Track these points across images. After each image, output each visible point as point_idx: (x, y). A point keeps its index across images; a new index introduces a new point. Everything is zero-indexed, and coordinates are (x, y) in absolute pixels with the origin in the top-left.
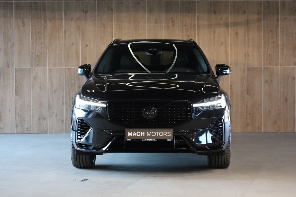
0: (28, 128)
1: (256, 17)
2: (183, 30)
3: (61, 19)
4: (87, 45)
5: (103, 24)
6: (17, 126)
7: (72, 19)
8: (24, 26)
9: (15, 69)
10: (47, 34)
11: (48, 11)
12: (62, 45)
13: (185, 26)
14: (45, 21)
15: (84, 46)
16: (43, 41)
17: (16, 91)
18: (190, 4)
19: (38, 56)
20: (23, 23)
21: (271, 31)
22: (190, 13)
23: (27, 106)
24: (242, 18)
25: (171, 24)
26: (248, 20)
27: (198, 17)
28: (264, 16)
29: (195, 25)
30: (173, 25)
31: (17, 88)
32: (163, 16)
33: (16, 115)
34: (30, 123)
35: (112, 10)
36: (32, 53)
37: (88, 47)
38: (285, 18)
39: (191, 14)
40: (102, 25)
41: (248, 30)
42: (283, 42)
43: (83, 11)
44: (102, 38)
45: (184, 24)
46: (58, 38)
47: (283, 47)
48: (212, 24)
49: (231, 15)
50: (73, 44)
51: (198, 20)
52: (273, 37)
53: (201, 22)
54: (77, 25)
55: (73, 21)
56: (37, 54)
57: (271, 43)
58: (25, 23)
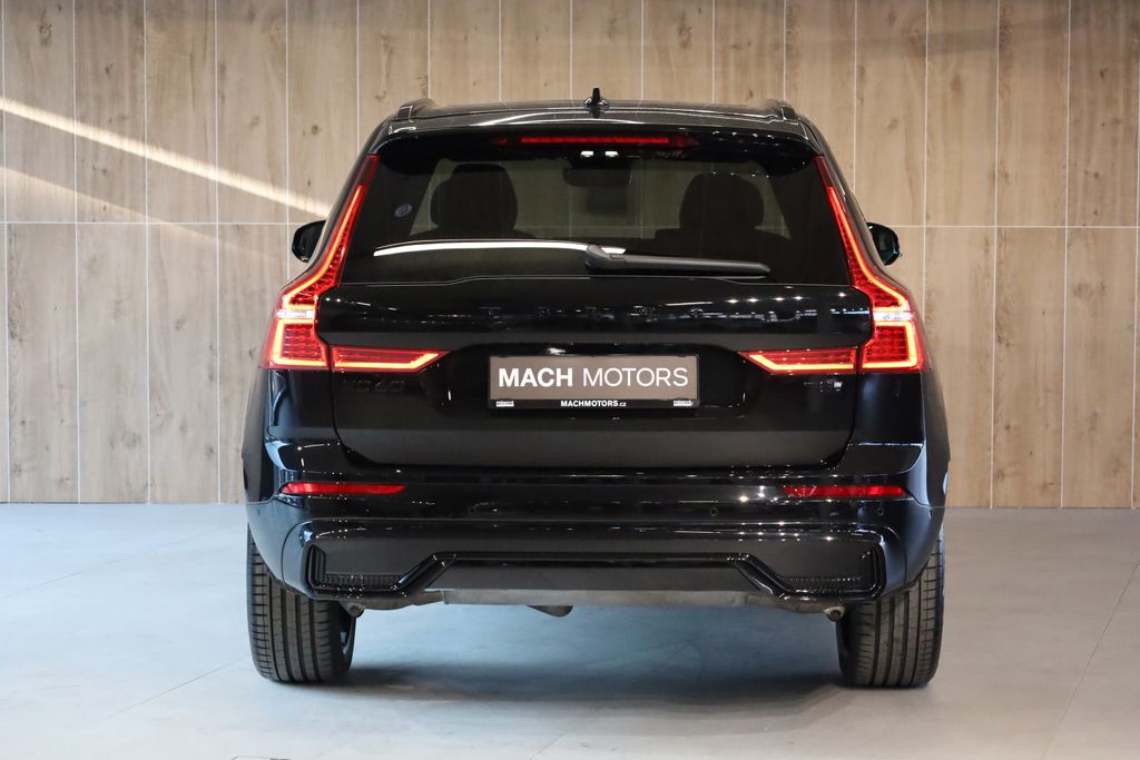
0: (62, 480)
1: (1039, 12)
2: (725, 65)
3: (206, 15)
4: (315, 128)
5: (385, 38)
6: (16, 470)
7: (251, 17)
8: (45, 42)
9: (9, 226)
10: (144, 78)
12: (209, 128)
13: (736, 47)
14: (138, 23)
15: (304, 133)
16: (127, 111)
17: (11, 320)
19: (105, 171)
20: (41, 28)
21: (1102, 74)
23: (61, 386)
24: (982, 18)
25: (674, 40)
26: (1005, 26)
27: (790, 10)
28: (1075, 9)
29: (777, 46)
30: (685, 45)
31: (16, 309)
33: (12, 426)
34: (73, 458)
36: (82, 161)
37: (321, 135)
40: (382, 42)
41: (1006, 68)
44: (378, 98)
45: (732, 42)
46: (194, 95)
48: (850, 43)
50: (255, 122)
51: (791, 22)
52: (1111, 101)
53: (807, 34)
54: (272, 39)
55: (257, 25)
56: (100, 164)
57: (1103, 125)
58: (52, 29)
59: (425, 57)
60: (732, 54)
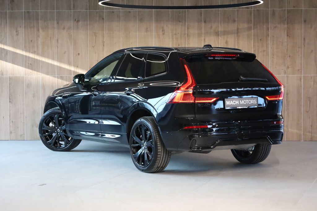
0: (21, 135)
1: (246, 26)
2: (173, 38)
3: (54, 28)
4: (79, 54)
5: (94, 33)
6: (11, 133)
7: (64, 28)
8: (17, 35)
9: (9, 77)
10: (40, 43)
11: (41, 20)
12: (54, 54)
13: (175, 34)
14: (38, 30)
15: (76, 55)
16: (36, 50)
17: (10, 99)
18: (180, 13)
19: (31, 64)
20: (16, 32)
21: (261, 40)
22: (180, 22)
23: (21, 113)
24: (232, 27)
25: (161, 33)
26: (238, 29)
27: (188, 25)
28: (254, 25)
29: (185, 34)
30: (163, 34)
31: (11, 96)
32: (154, 25)
33: (10, 122)
34: (24, 130)
35: (103, 19)
36: (26, 62)
38: (275, 27)
39: (181, 23)
40: (94, 34)
41: (238, 39)
42: (273, 51)
43: (75, 20)
44: (93, 47)
45: (174, 33)
46: (51, 47)
47: (273, 55)
48: (202, 33)
49: (220, 24)
50: (65, 53)
51: (188, 29)
52: (263, 46)
53: (192, 31)
54: (69, 33)
55: (65, 31)
56: (30, 63)
57: (261, 52)
58: (19, 32)
59: (104, 37)
60: (174, 37)
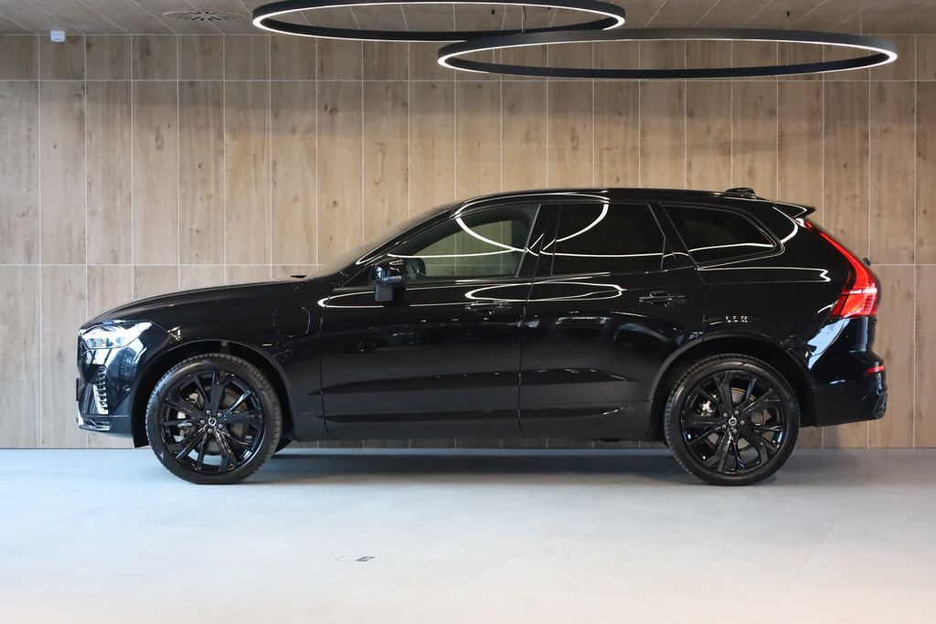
1: (804, 126)
2: (601, 161)
3: (264, 130)
4: (335, 203)
5: (380, 144)
7: (294, 131)
8: (160, 148)
9: (135, 267)
10: (224, 171)
11: (227, 106)
12: (265, 204)
13: (608, 149)
14: (220, 135)
15: (327, 206)
16: (212, 192)
18: (621, 90)
19: (197, 231)
20: (157, 139)
21: (845, 166)
22: (620, 114)
24: (767, 130)
25: (568, 146)
26: (781, 135)
27: (643, 125)
28: (827, 125)
29: (634, 148)
30: (575, 148)
32: (547, 123)
35: (405, 105)
36: (183, 225)
37: (339, 207)
38: (886, 131)
39: (623, 118)
40: (378, 147)
41: (783, 164)
42: (880, 196)
43: (326, 107)
44: (376, 183)
45: (605, 146)
46: (256, 182)
47: (880, 209)
48: (682, 147)
49: (734, 121)
50: (296, 199)
51: (644, 133)
52: (851, 183)
53: (653, 141)
54: (307, 145)
55: (297, 136)
56: (195, 227)
57: (846, 199)
58: (164, 139)
59: (407, 156)
60: (605, 154)
